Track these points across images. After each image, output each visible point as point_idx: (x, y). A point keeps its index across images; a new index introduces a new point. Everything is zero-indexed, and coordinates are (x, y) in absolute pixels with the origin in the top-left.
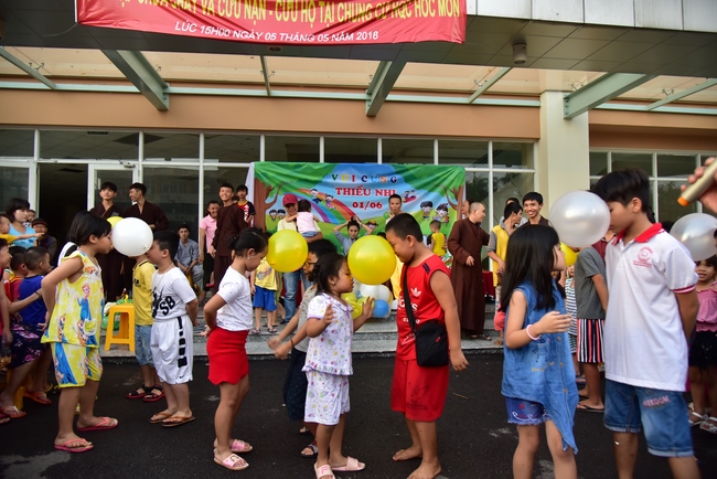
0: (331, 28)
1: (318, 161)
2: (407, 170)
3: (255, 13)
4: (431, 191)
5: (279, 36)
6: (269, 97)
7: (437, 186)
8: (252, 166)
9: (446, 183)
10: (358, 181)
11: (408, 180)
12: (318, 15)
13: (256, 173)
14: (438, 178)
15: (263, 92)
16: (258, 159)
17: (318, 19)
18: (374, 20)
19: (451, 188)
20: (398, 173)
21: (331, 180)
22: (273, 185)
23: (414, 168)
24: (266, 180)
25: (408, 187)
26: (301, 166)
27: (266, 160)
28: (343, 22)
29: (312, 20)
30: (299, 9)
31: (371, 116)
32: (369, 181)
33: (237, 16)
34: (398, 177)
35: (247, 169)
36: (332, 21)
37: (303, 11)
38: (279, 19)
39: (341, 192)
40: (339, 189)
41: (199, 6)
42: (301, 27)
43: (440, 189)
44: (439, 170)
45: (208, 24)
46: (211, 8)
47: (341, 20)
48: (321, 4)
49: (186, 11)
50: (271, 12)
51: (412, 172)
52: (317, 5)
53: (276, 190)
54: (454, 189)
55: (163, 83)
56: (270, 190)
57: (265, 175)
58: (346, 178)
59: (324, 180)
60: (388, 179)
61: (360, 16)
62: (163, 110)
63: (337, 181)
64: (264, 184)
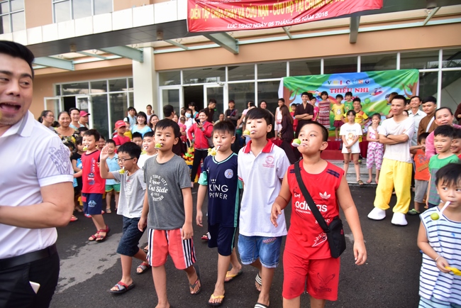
0: (302, 14)
1: (319, 73)
2: (377, 75)
3: (263, 13)
4: (393, 87)
5: (275, 23)
6: (291, 39)
7: (398, 83)
8: (282, 79)
9: (404, 82)
10: (344, 84)
11: (377, 81)
12: (295, 8)
13: (284, 84)
14: (399, 78)
15: (286, 37)
16: (285, 76)
17: (295, 11)
18: (326, 5)
19: (408, 84)
20: (370, 77)
21: (327, 85)
22: (293, 90)
23: (380, 74)
24: (290, 87)
25: (377, 85)
26: (309, 78)
27: (290, 75)
28: (308, 10)
29: (292, 12)
30: (285, 7)
31: (353, 43)
32: (351, 83)
33: (255, 16)
34: (370, 80)
35: (279, 82)
36: (302, 10)
37: (287, 8)
38: (275, 14)
39: (334, 91)
40: (332, 90)
41: (238, 15)
42: (286, 16)
43: (399, 85)
44: (400, 73)
45: (241, 23)
46: (243, 15)
47: (307, 9)
48: (296, 2)
49: (232, 18)
50: (271, 11)
51: (380, 76)
52: (294, 3)
53: (295, 92)
54: (410, 85)
55: (235, 40)
56: (292, 92)
57: (289, 84)
58: (336, 83)
59: (323, 85)
60: (363, 81)
61: (317, 4)
62: (236, 54)
63: (331, 85)
64: (288, 89)
